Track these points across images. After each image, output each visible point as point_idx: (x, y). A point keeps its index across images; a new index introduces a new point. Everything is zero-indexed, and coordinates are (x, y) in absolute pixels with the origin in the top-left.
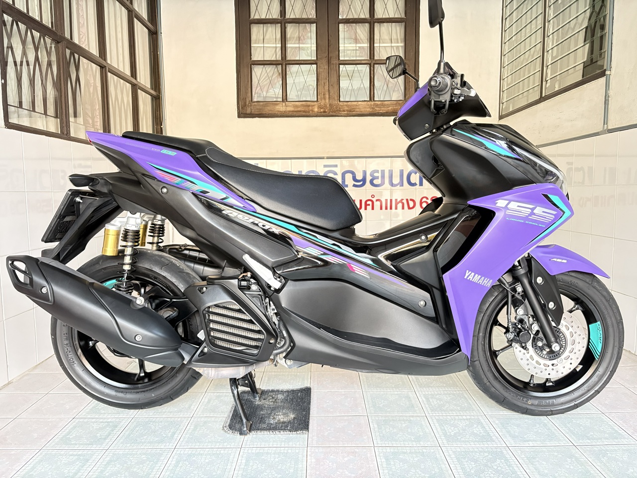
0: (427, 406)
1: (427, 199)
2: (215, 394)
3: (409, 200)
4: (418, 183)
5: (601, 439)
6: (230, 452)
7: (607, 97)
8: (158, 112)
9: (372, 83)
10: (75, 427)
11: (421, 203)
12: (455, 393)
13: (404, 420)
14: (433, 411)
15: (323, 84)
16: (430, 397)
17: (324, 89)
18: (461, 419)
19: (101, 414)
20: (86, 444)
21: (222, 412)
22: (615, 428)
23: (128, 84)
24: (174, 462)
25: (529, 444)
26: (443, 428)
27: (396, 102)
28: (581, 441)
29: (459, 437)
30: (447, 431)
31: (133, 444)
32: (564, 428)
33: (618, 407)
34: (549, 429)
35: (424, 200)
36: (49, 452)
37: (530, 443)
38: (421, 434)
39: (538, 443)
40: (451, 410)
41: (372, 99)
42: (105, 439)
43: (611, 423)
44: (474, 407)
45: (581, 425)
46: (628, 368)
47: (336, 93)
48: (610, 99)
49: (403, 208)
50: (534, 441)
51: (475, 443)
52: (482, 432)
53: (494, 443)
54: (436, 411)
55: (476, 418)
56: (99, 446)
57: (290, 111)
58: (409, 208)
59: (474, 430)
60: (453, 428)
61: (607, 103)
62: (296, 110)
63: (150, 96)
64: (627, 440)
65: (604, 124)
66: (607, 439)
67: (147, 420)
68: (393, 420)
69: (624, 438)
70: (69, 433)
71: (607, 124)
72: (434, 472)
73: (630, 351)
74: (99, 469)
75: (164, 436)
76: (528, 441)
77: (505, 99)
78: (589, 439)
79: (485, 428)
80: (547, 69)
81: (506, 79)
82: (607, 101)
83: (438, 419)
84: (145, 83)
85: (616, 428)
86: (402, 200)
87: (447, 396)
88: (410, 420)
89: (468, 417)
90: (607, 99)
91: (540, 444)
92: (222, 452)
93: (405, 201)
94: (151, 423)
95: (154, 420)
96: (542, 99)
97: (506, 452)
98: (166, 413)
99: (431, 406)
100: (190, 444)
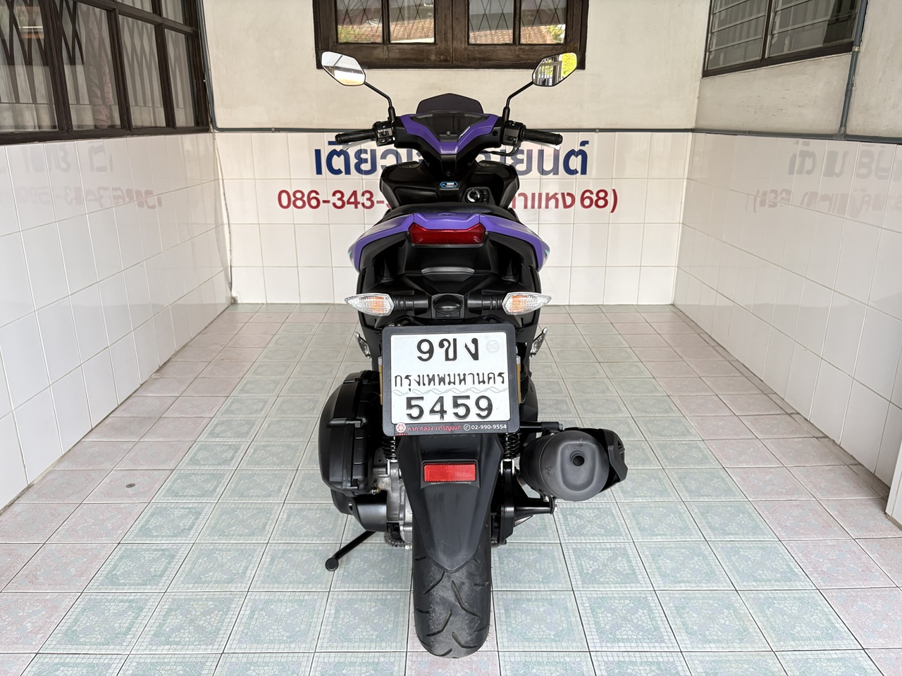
0: (563, 527)
1: (592, 193)
2: (296, 506)
3: (566, 194)
4: (579, 169)
5: (770, 581)
6: (316, 597)
7: (850, 86)
8: (198, 59)
9: (518, 16)
10: (121, 558)
11: (583, 199)
12: (601, 506)
13: (532, 550)
14: (569, 536)
15: (444, 16)
16: (568, 513)
17: (445, 25)
18: (603, 549)
19: (153, 536)
20: (138, 584)
21: (306, 536)
22: (791, 564)
23: (149, 25)
24: (248, 612)
25: (681, 587)
26: (579, 562)
27: (551, 47)
28: (745, 583)
29: (598, 577)
30: (584, 567)
31: (196, 585)
32: (727, 563)
33: (801, 531)
34: (709, 564)
35: (587, 194)
36: (92, 597)
37: (683, 585)
38: (552, 571)
39: (692, 585)
40: (593, 535)
41: (517, 42)
42: (161, 576)
43: (788, 557)
44: (622, 530)
45: (750, 558)
46: (826, 468)
47: (463, 31)
48: (854, 88)
49: (557, 206)
50: (689, 582)
51: (616, 585)
52: (627, 568)
53: (639, 585)
54: (573, 535)
55: (623, 546)
56: (154, 587)
57: (394, 59)
58: (566, 206)
59: (618, 565)
60: (591, 562)
61: (848, 95)
62: (403, 57)
63: (183, 35)
64: (802, 583)
65: (841, 126)
66: (778, 581)
67: (211, 547)
68: (519, 550)
69: (800, 580)
70: (115, 567)
71: (845, 126)
72: (561, 628)
73: (834, 441)
74: (157, 621)
75: (234, 572)
76: (680, 582)
77: (714, 46)
78: (756, 581)
79: (631, 562)
80: (775, 15)
81: (718, 14)
82: (849, 93)
83: (575, 549)
84: (175, 18)
85: (793, 564)
86: (556, 194)
87: (591, 511)
88: (540, 550)
89: (613, 545)
90: (850, 88)
91: (694, 587)
92: (306, 597)
93: (559, 197)
94: (217, 552)
95: (220, 547)
96: (764, 62)
97: (651, 598)
98: (234, 537)
99: (568, 528)
100: (267, 585)
